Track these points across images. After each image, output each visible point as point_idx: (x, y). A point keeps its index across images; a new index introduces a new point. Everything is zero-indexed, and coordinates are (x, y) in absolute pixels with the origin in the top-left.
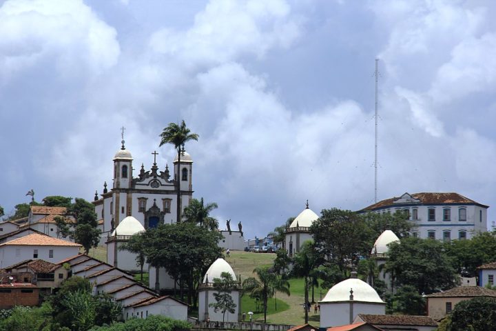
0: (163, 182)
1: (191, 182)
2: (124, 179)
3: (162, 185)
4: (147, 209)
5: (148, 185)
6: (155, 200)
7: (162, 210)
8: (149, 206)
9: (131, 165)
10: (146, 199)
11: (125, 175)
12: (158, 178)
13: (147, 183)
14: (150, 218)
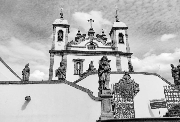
0: (100, 44)
1: (128, 45)
2: (60, 42)
3: (99, 48)
5: (84, 47)
12: (94, 41)
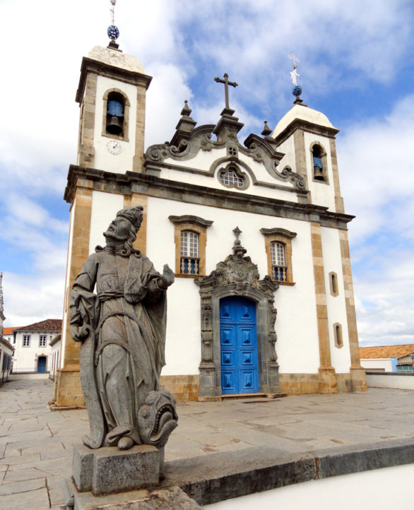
0: (261, 172)
1: (337, 189)
2: (112, 141)
3: (257, 184)
4: (209, 268)
5: (209, 175)
6: (237, 232)
7: (263, 271)
8: (216, 252)
9: (141, 98)
10: (206, 225)
11: (115, 128)
12: (241, 157)
13: (207, 169)
14: (224, 301)
